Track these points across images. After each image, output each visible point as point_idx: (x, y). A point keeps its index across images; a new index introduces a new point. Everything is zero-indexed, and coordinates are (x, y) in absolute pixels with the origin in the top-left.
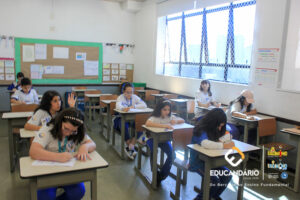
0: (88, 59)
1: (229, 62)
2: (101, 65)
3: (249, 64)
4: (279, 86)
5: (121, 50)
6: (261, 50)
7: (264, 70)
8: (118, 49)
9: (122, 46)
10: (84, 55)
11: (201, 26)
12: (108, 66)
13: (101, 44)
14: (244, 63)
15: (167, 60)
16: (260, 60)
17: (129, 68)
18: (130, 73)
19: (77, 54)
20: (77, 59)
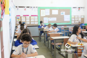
2: (71, 16)
5: (79, 9)
10: (64, 12)
12: (74, 17)
13: (71, 8)
17: (83, 17)
19: (61, 12)
20: (61, 14)
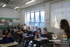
0: (10, 22)
1: (40, 22)
2: (13, 23)
3: (44, 22)
4: (50, 26)
5: (17, 20)
6: (46, 20)
7: (47, 23)
8: (16, 19)
9: (17, 19)
10: (9, 21)
11: (34, 15)
12: (14, 23)
13: (12, 18)
14: (43, 22)
15: (27, 22)
16: (46, 21)
17: (19, 23)
18: (19, 25)
19: (7, 21)
20: (7, 22)
